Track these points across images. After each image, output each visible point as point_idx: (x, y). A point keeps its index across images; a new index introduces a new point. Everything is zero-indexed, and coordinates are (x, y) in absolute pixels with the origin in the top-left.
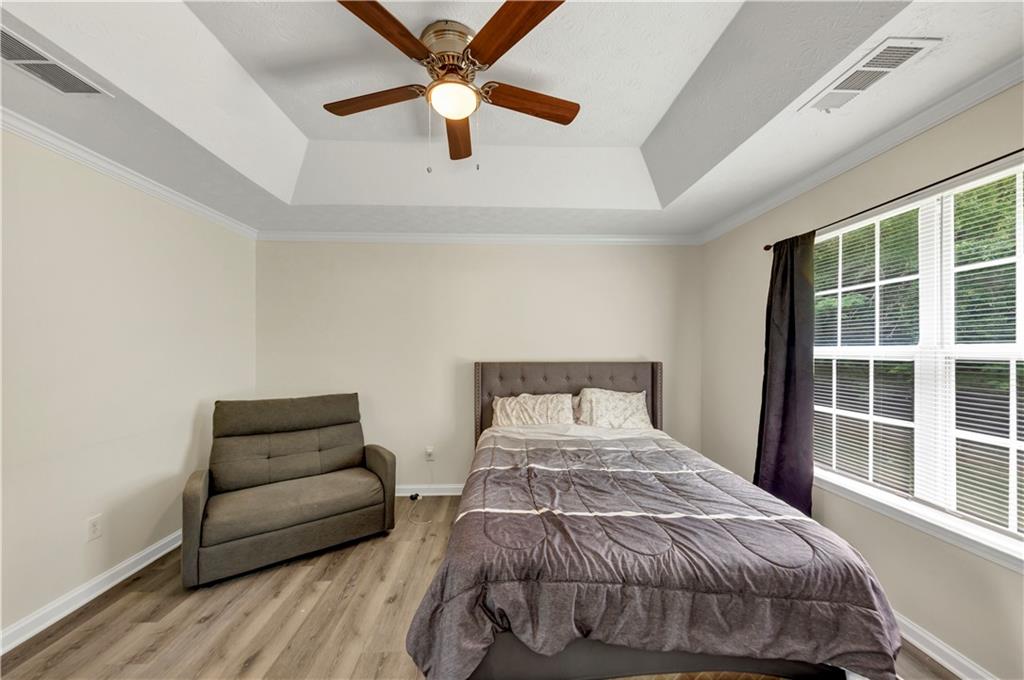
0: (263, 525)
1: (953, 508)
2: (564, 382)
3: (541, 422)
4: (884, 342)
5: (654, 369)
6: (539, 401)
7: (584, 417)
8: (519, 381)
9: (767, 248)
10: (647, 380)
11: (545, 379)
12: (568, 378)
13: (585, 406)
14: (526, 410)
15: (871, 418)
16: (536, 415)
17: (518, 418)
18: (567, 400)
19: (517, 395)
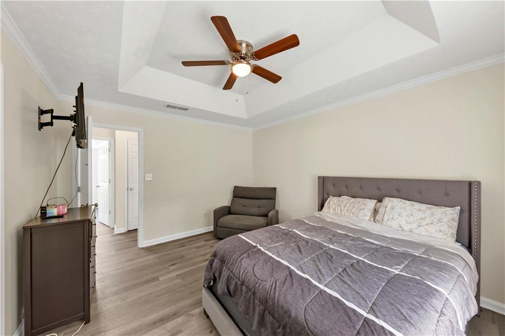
0: (230, 226)
3: (346, 214)
6: (351, 201)
7: (378, 217)
8: (344, 188)
11: (361, 188)
12: (379, 189)
13: (381, 210)
14: (340, 205)
16: (345, 210)
17: (334, 209)
18: (372, 204)
19: (340, 196)
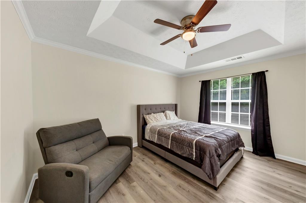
1: (231, 123)
2: (159, 110)
3: (160, 120)
4: (220, 100)
5: (176, 105)
6: (157, 115)
7: (168, 118)
8: (150, 110)
9: (200, 81)
10: (175, 108)
11: (156, 109)
12: (160, 108)
13: (168, 115)
14: (155, 118)
15: (218, 112)
16: (158, 119)
17: (154, 120)
18: (163, 114)
19: (151, 114)
